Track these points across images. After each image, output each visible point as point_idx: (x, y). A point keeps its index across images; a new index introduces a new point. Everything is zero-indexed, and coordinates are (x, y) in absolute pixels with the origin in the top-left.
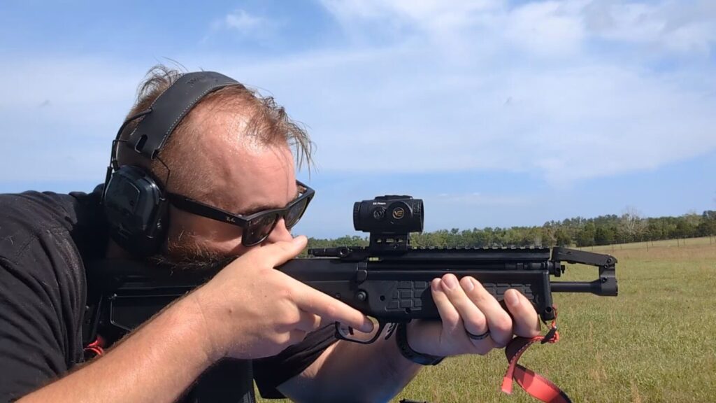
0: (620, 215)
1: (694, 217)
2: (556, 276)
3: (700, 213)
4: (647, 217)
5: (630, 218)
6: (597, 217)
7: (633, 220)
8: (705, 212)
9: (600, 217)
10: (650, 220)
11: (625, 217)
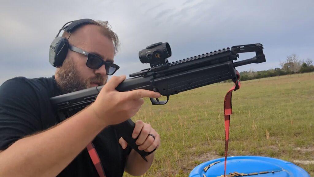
0: (248, 71)
1: (272, 70)
2: (235, 60)
3: (274, 69)
4: (257, 71)
5: (251, 72)
6: (241, 72)
7: (252, 72)
8: (275, 68)
9: (242, 72)
10: (258, 72)
11: (250, 72)
